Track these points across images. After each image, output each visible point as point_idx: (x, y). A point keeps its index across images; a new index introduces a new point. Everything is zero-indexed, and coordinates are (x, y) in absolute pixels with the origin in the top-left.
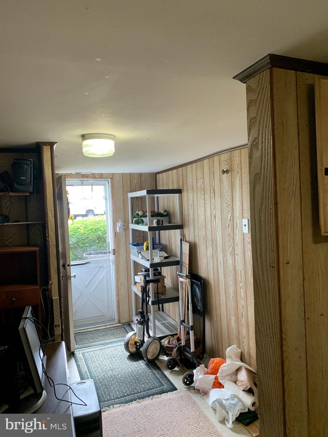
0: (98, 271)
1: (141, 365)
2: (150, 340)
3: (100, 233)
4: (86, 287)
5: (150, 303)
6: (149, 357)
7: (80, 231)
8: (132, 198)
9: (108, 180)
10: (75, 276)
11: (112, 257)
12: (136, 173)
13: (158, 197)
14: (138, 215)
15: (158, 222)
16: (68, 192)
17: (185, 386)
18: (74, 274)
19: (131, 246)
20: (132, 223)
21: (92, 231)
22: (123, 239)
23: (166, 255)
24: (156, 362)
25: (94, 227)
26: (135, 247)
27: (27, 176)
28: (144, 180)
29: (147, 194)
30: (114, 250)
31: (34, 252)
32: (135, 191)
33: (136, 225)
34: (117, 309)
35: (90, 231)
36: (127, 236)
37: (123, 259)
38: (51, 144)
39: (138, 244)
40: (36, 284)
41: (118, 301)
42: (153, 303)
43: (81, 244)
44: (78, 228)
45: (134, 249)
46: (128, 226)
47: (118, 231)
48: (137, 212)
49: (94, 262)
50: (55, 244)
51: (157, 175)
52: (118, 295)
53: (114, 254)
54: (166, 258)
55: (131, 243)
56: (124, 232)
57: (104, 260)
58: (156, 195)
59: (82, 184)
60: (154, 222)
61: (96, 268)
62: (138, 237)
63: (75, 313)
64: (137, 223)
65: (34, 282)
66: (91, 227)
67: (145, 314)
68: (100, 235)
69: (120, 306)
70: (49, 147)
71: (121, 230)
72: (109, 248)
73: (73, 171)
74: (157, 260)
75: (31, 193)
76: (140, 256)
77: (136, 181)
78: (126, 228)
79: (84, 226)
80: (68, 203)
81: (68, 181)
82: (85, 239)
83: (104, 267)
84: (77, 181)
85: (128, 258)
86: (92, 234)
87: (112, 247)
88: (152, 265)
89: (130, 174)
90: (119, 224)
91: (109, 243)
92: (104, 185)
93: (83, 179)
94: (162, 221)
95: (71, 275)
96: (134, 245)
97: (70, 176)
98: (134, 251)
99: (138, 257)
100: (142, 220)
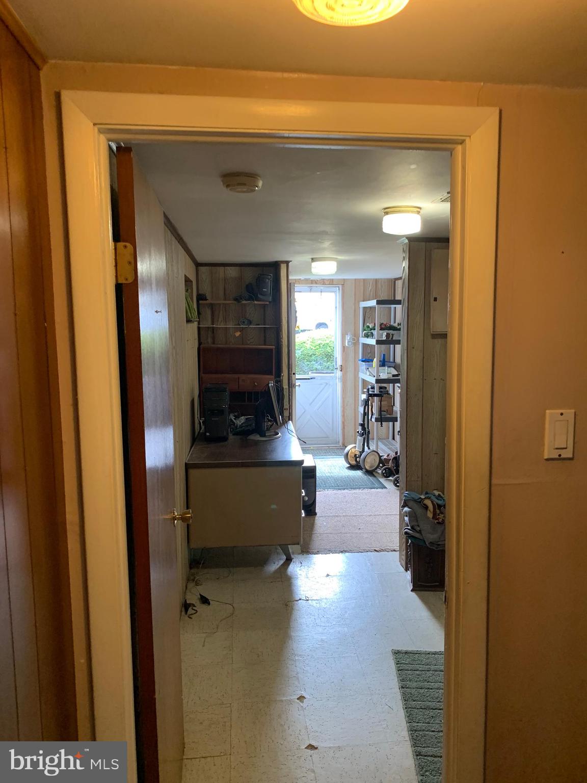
0: (323, 389)
1: (359, 473)
2: (369, 451)
3: (329, 349)
4: (310, 404)
5: (373, 420)
6: (367, 467)
7: (307, 345)
8: (365, 308)
9: (339, 287)
10: (299, 385)
11: (339, 374)
12: (371, 279)
13: (395, 308)
14: (368, 327)
15: (388, 335)
16: (296, 300)
17: (396, 488)
18: (299, 383)
19: (360, 362)
20: (362, 337)
21: (320, 347)
22: (352, 355)
23: (396, 373)
24: (374, 473)
25: (322, 342)
26: (364, 363)
27: (268, 288)
28: (380, 286)
29: (377, 304)
30: (341, 366)
31: (271, 350)
32: (369, 300)
33: (366, 339)
34: (341, 431)
35: (318, 347)
36: (356, 352)
37: (350, 375)
38: (287, 263)
39: (368, 360)
40: (272, 375)
41: (343, 423)
42: (377, 420)
43: (306, 362)
44: (304, 343)
45: (363, 366)
46: (358, 340)
47: (347, 345)
48: (368, 324)
49: (319, 378)
50: (287, 344)
51: (396, 281)
52: (343, 416)
53: (341, 371)
54: (394, 376)
55: (360, 358)
56: (353, 347)
57: (331, 377)
58: (393, 306)
59: (311, 291)
60: (384, 336)
61: (321, 384)
62: (369, 353)
63: (299, 429)
64: (367, 336)
65: (270, 373)
66: (319, 342)
67: (366, 426)
68: (329, 352)
69: (345, 427)
70: (286, 264)
71: (350, 343)
72: (336, 364)
73: (302, 277)
74: (384, 376)
75: (270, 302)
76: (368, 373)
77: (370, 288)
78: (355, 342)
79: (311, 340)
80: (296, 312)
81: (297, 287)
82: (311, 356)
83: (330, 385)
84: (305, 287)
85: (356, 376)
86: (320, 350)
87: (339, 363)
88: (378, 381)
89: (364, 280)
90: (348, 338)
91: (336, 358)
92: (335, 292)
93: (311, 285)
94: (393, 335)
95: (296, 384)
96: (363, 361)
97: (299, 281)
98: (363, 368)
99: (366, 374)
100: (372, 333)
